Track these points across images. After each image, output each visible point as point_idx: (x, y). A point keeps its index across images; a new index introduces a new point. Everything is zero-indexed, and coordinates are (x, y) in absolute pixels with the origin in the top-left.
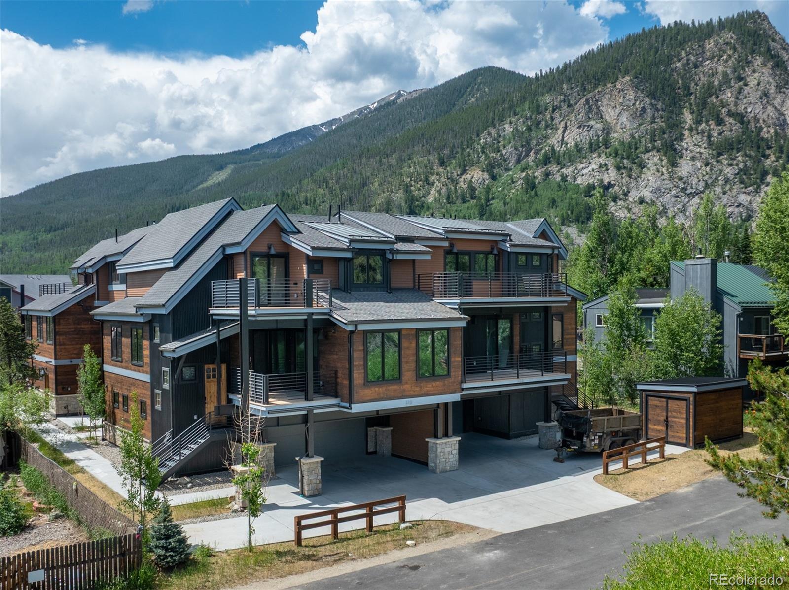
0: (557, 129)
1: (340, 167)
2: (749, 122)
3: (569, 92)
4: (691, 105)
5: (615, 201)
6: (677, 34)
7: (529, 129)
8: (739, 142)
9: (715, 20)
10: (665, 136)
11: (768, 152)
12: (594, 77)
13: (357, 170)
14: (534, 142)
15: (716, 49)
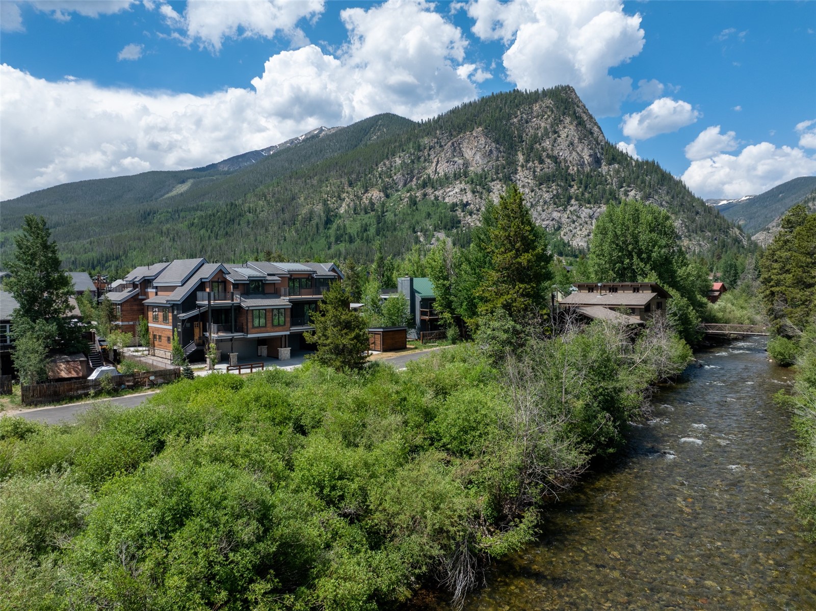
0: (432, 163)
1: (275, 185)
2: (561, 162)
3: (441, 136)
4: (523, 149)
5: (471, 215)
6: (515, 98)
7: (413, 162)
8: (554, 176)
9: (540, 90)
10: (505, 170)
11: (572, 183)
12: (458, 127)
13: (288, 188)
14: (416, 171)
15: (540, 111)
